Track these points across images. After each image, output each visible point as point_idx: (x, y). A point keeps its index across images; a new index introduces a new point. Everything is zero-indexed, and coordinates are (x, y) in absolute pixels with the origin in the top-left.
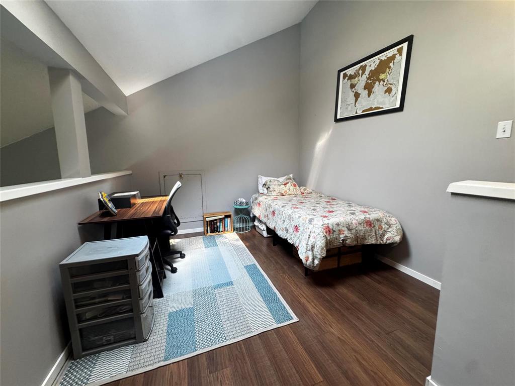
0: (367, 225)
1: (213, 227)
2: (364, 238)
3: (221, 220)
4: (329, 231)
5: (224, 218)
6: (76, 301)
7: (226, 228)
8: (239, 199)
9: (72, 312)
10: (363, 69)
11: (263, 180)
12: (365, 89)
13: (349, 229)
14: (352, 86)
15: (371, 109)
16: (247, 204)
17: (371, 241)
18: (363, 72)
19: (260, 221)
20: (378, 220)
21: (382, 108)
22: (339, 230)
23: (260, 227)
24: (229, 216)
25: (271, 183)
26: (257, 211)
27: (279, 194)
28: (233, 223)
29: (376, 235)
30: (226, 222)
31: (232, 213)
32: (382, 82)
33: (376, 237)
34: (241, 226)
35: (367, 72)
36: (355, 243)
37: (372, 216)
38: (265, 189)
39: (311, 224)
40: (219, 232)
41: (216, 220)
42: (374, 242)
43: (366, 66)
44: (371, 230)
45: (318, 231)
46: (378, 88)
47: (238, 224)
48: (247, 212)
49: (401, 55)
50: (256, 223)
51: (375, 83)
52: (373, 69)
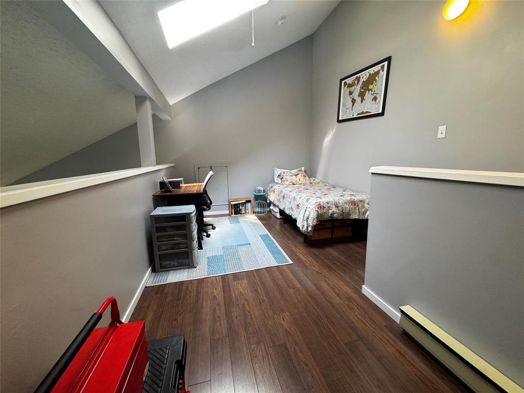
0: (352, 204)
1: (236, 209)
2: (349, 214)
3: (243, 204)
4: (320, 207)
5: (245, 203)
6: (158, 237)
7: (247, 211)
8: (258, 187)
9: (156, 244)
10: (358, 79)
11: (278, 171)
12: (359, 96)
13: (337, 207)
14: (351, 93)
15: (363, 113)
16: (264, 191)
17: (355, 216)
18: (358, 83)
19: (275, 205)
20: (361, 201)
21: (370, 112)
22: (329, 207)
23: (274, 210)
24: (249, 201)
25: (285, 174)
26: (272, 197)
27: (291, 183)
28: (252, 207)
29: (359, 212)
30: (247, 206)
31: (252, 199)
32: (370, 91)
33: (359, 214)
34: (260, 211)
35: (361, 83)
36: (341, 217)
37: (357, 198)
38: (280, 179)
39: (307, 202)
40: (241, 214)
41: (239, 204)
42: (357, 217)
43: (360, 77)
44: (355, 208)
45: (312, 207)
46: (368, 96)
47: (257, 209)
48: (264, 198)
49: (383, 71)
50: (272, 207)
51: (366, 92)
52: (365, 80)
